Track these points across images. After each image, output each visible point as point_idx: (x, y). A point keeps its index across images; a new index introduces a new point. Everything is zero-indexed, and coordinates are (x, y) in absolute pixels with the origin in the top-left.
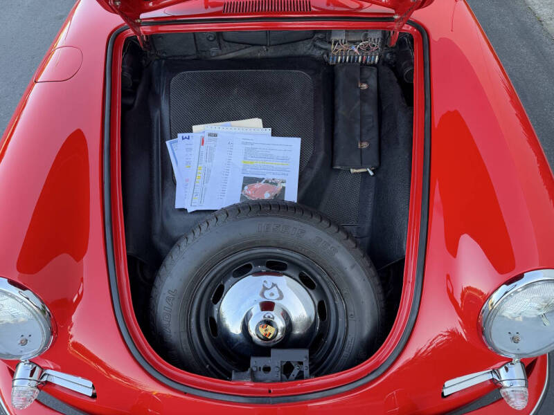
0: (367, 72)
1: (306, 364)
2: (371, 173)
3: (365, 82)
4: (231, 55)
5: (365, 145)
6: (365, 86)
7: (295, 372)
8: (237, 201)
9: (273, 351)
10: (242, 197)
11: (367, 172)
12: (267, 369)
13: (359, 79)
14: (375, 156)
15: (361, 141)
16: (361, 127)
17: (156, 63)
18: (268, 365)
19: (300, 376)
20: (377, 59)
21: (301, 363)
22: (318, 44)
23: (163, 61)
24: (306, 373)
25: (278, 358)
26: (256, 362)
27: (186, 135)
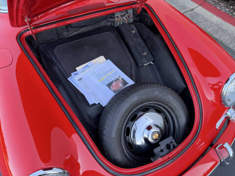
0: (132, 26)
1: (174, 141)
3: (133, 30)
5: (145, 53)
6: (134, 32)
7: (172, 146)
9: (160, 143)
11: (151, 63)
12: (162, 151)
13: (130, 30)
14: (151, 56)
15: (143, 53)
16: (140, 47)
17: (41, 46)
18: (161, 149)
19: (174, 147)
20: (132, 20)
21: (172, 142)
22: (109, 20)
23: (44, 45)
24: (175, 144)
25: (163, 144)
26: (156, 150)
27: (75, 73)
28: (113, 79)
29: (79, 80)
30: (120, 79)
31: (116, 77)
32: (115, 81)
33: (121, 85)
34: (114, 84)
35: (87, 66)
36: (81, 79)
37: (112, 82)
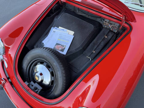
0: (110, 34)
1: (40, 91)
2: (91, 60)
3: (107, 36)
5: (94, 52)
6: (106, 37)
7: (37, 90)
8: (53, 48)
9: (36, 83)
10: (54, 48)
13: (106, 34)
14: (94, 56)
15: (94, 51)
16: (97, 47)
18: (33, 85)
19: (36, 92)
20: (116, 31)
22: (102, 20)
23: (66, 9)
24: (38, 92)
25: (36, 85)
27: (57, 28)
28: (62, 44)
29: (54, 31)
30: (64, 47)
31: (64, 44)
33: (60, 49)
34: (59, 46)
35: (64, 30)
36: (55, 32)
37: (60, 45)
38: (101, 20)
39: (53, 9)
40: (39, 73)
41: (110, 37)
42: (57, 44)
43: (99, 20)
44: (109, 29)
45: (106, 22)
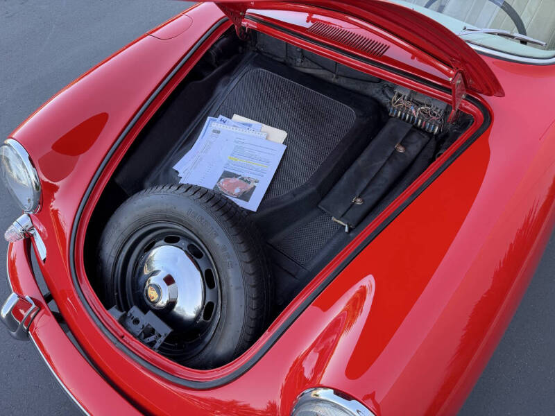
0: (415, 137)
1: (162, 339)
2: (347, 230)
3: (405, 147)
4: (308, 71)
5: (359, 201)
6: (401, 149)
7: (151, 339)
8: (211, 187)
9: (150, 312)
10: (216, 187)
11: (345, 227)
12: (136, 321)
13: (400, 140)
15: (359, 197)
16: (369, 185)
17: (251, 53)
18: (140, 319)
19: (151, 345)
20: (436, 130)
21: (160, 336)
22: (387, 91)
24: (157, 345)
25: (149, 319)
26: (135, 311)
27: (225, 118)
28: (245, 175)
29: (214, 131)
30: (251, 185)
31: (251, 176)
32: (242, 179)
33: (237, 191)
34: (232, 180)
35: (250, 125)
36: (219, 132)
37: (237, 176)
38: (383, 91)
39: (212, 52)
40: (163, 274)
41: (414, 149)
42: (227, 175)
43: (373, 91)
44: (412, 121)
45: (399, 96)
